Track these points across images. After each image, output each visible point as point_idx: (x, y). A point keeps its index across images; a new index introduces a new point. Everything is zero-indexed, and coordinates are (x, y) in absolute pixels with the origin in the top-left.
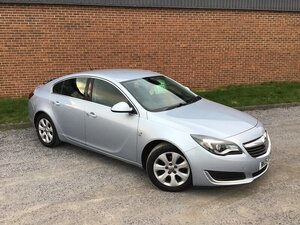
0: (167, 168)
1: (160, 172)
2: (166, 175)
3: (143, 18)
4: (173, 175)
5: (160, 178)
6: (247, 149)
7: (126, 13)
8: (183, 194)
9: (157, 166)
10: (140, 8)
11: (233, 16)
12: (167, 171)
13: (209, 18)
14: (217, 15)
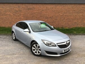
0: (36, 49)
1: (34, 50)
2: (35, 51)
3: (49, 6)
4: (37, 51)
5: (34, 51)
6: (58, 45)
7: (45, 5)
8: (40, 57)
9: (33, 48)
10: (48, 4)
11: (78, 6)
12: (36, 50)
13: (70, 6)
14: (73, 5)
